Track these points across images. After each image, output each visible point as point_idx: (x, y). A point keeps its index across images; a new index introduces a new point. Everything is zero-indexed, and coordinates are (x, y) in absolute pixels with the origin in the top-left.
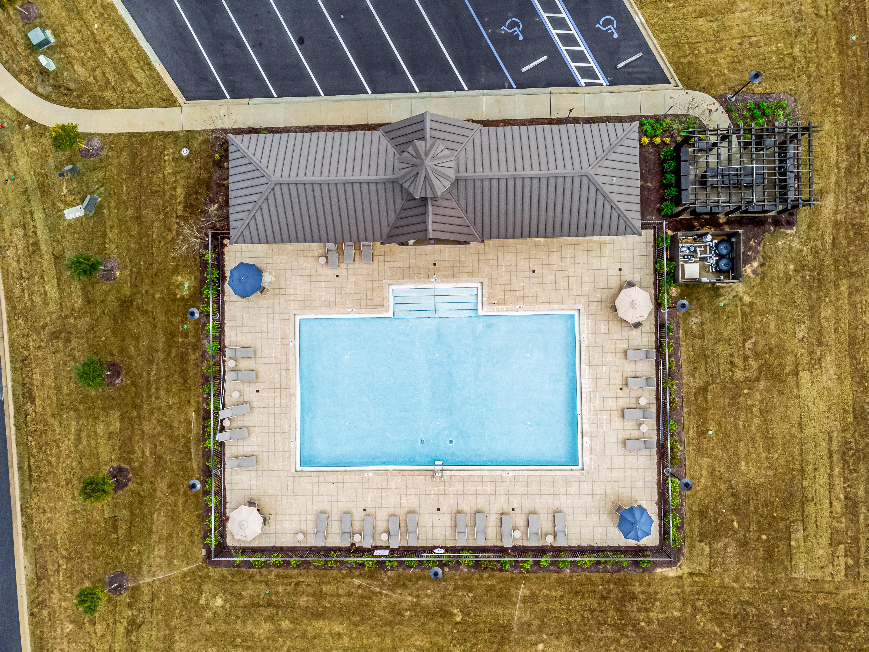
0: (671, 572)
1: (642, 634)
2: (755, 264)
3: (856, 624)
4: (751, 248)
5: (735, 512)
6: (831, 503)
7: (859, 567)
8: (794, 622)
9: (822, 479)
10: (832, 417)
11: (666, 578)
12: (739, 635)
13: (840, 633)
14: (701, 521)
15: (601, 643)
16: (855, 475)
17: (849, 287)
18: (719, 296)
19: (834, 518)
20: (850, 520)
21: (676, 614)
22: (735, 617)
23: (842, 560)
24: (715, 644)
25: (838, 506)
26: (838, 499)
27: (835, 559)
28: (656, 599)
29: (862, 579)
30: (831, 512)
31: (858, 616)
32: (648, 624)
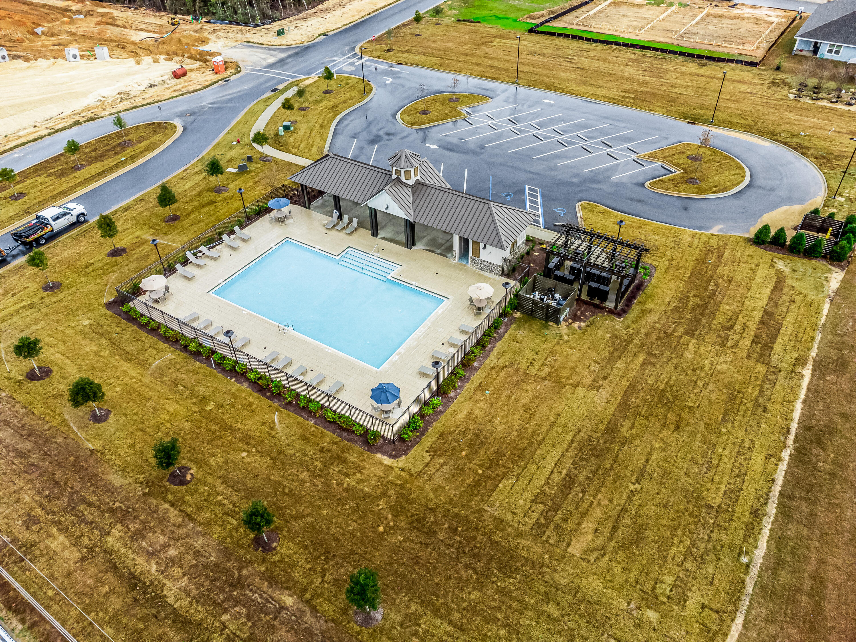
0: (387, 461)
1: (327, 489)
2: (583, 324)
3: (516, 570)
4: (585, 316)
5: (470, 446)
6: (552, 472)
7: (547, 528)
8: (460, 542)
9: (555, 454)
10: (588, 421)
11: (381, 463)
12: (405, 529)
13: (495, 571)
14: (438, 439)
15: (290, 477)
16: (584, 463)
17: (645, 359)
18: (548, 329)
19: (548, 484)
20: (562, 491)
21: (366, 489)
22: (412, 516)
23: (536, 515)
24: (379, 526)
25: (556, 478)
26: (561, 473)
27: (530, 512)
28: (359, 472)
29: (544, 538)
30: (548, 478)
31: (522, 566)
32: (338, 484)
